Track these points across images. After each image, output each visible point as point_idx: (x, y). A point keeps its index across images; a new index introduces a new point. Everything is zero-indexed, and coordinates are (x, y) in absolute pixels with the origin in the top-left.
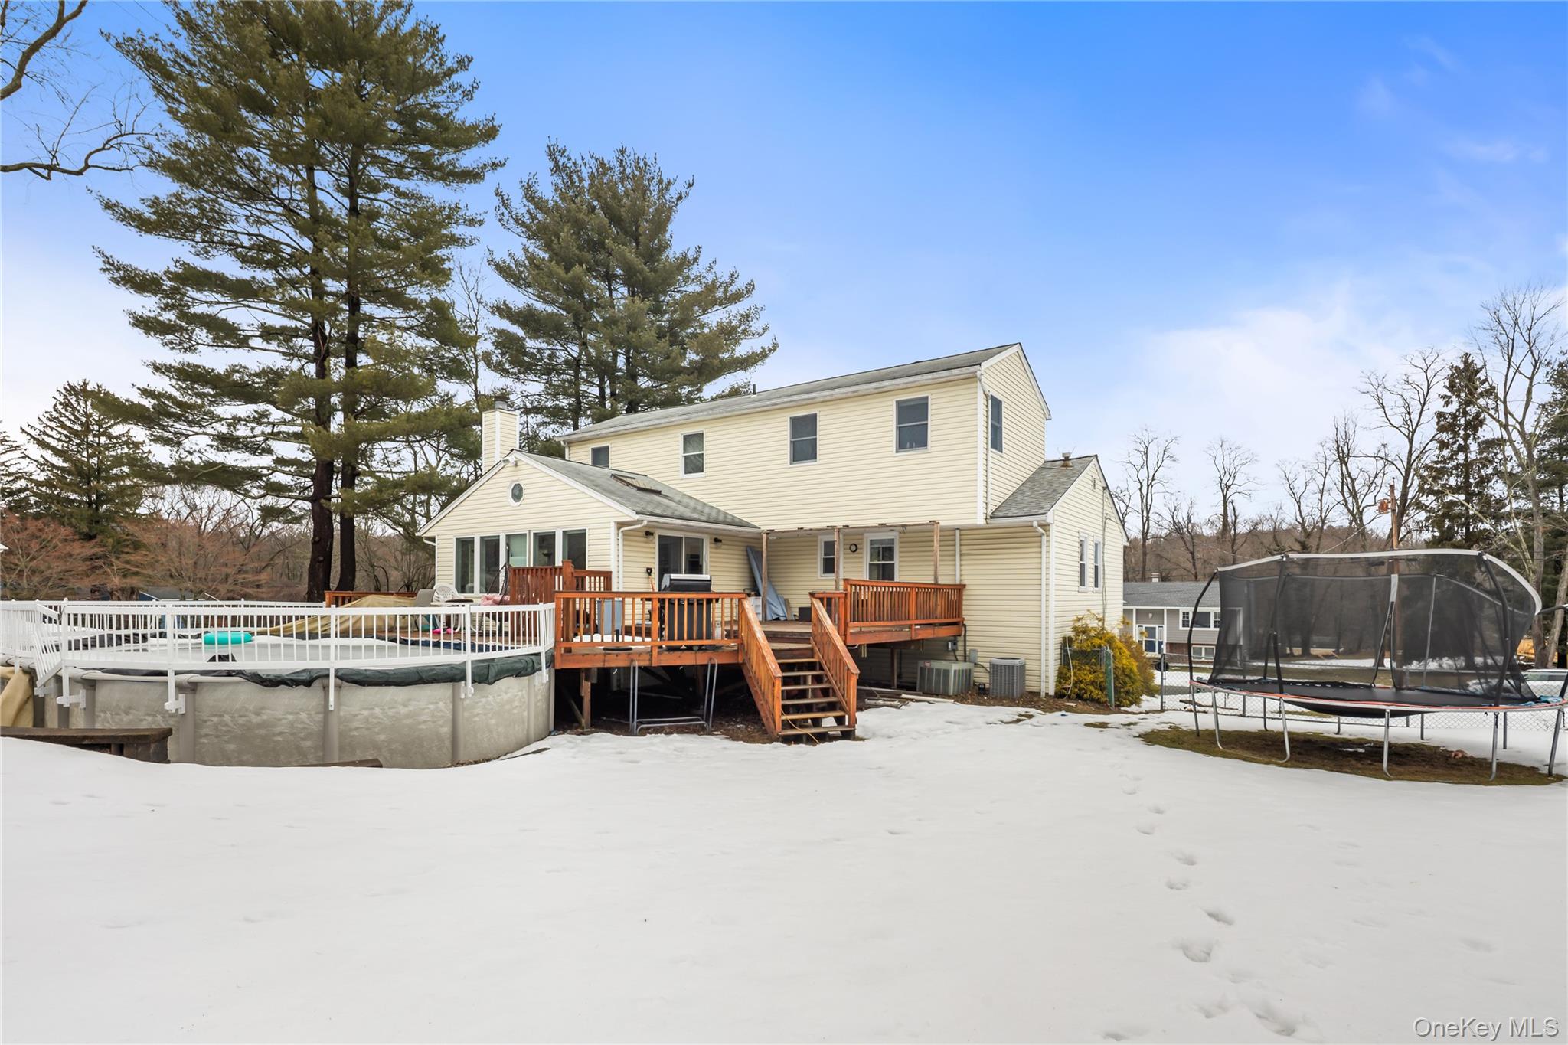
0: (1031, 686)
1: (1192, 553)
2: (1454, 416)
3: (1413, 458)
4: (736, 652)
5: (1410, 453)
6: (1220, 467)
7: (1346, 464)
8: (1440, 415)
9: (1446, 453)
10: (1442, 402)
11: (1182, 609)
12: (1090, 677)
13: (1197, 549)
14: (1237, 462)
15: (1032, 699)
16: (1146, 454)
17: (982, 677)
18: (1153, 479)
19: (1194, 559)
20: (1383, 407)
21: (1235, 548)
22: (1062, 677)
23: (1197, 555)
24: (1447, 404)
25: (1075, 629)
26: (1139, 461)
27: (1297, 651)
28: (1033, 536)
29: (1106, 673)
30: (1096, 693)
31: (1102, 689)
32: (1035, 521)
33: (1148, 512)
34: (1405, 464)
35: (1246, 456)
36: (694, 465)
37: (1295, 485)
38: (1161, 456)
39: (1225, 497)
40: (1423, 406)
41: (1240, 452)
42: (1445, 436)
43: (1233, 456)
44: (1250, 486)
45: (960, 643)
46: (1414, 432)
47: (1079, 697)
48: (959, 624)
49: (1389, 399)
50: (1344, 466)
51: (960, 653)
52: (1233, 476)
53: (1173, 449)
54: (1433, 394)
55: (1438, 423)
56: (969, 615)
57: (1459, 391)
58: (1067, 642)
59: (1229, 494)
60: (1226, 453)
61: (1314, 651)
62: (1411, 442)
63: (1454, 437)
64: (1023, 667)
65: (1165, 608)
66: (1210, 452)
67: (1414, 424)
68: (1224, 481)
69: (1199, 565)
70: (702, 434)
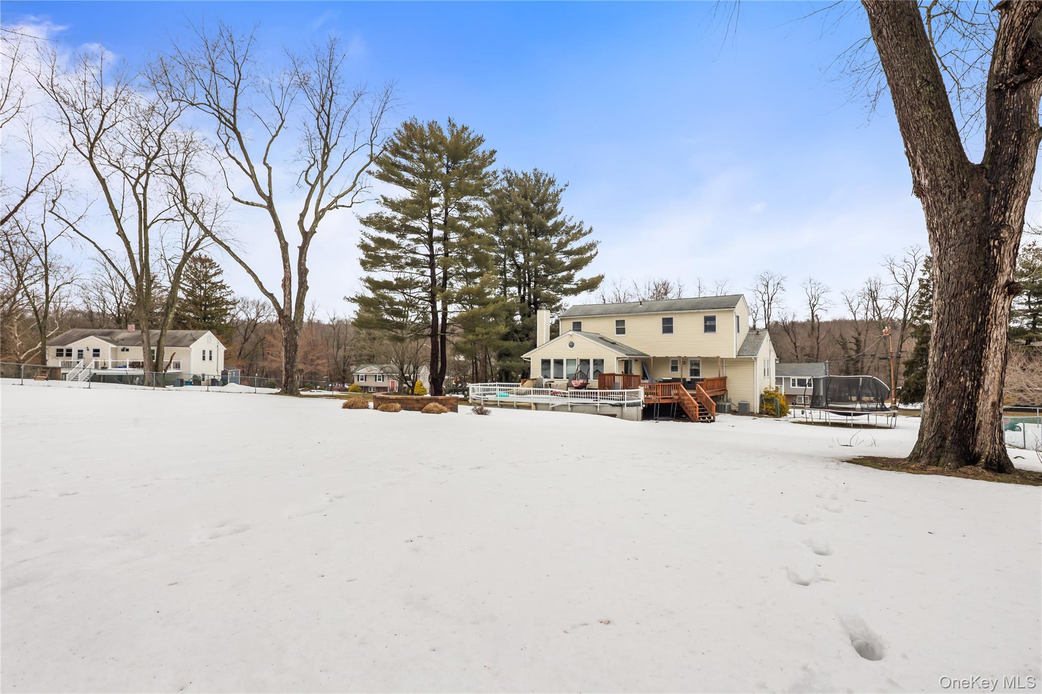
0: (751, 410)
1: (795, 344)
2: (928, 281)
3: (909, 299)
4: (678, 399)
5: (907, 298)
6: (810, 294)
7: (876, 301)
8: (921, 280)
9: (924, 299)
10: (922, 273)
11: (792, 377)
12: (771, 407)
13: (797, 341)
14: (819, 291)
15: (752, 414)
16: (767, 286)
17: (733, 408)
18: (771, 300)
19: (796, 347)
20: (894, 273)
21: (819, 341)
22: (761, 407)
23: (798, 344)
24: (924, 274)
25: (764, 392)
26: (763, 290)
27: (854, 398)
28: (752, 362)
29: (776, 406)
30: (773, 412)
31: (775, 411)
32: (753, 357)
33: (769, 319)
34: (905, 302)
35: (824, 287)
36: (621, 331)
37: (852, 304)
38: (776, 287)
39: (812, 311)
40: (913, 274)
41: (820, 286)
42: (923, 291)
43: (817, 288)
44: (827, 305)
45: (725, 396)
46: (909, 286)
47: (767, 414)
48: (725, 390)
49: (896, 270)
50: (875, 302)
51: (725, 400)
52: (817, 299)
53: (783, 283)
54: (918, 269)
55: (920, 284)
56: (729, 386)
57: (930, 268)
58: (761, 396)
59: (815, 309)
60: (813, 286)
61: (865, 398)
62: (908, 292)
63: (927, 291)
64: (749, 404)
65: (783, 377)
66: (804, 285)
67: (909, 282)
68: (812, 302)
69: (798, 350)
70: (624, 321)
